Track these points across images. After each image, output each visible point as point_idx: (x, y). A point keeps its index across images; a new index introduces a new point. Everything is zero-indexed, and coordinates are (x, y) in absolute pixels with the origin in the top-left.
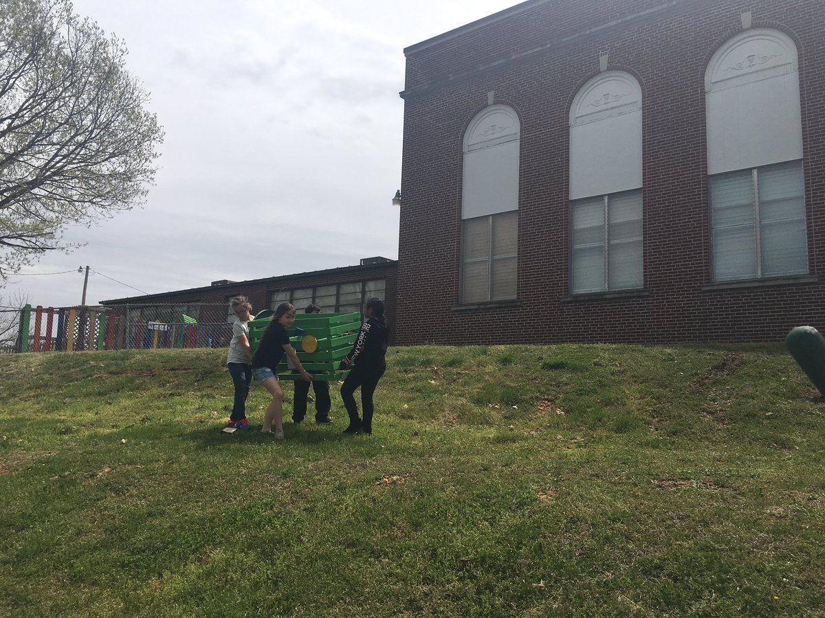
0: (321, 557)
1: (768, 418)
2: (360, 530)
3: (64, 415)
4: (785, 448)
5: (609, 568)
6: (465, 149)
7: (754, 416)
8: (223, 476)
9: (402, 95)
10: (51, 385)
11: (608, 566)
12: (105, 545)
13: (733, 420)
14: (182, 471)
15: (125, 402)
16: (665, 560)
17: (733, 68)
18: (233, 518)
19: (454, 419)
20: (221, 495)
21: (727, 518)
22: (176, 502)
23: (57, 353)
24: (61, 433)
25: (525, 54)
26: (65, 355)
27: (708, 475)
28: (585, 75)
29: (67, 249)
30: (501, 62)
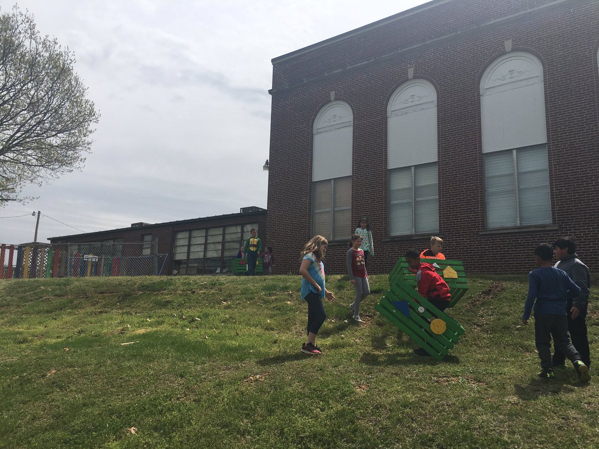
0: (204, 435)
1: (518, 329)
2: (232, 415)
3: (21, 328)
4: (528, 351)
5: (399, 440)
6: (315, 132)
7: (508, 328)
8: (136, 376)
9: (270, 92)
10: (12, 305)
11: (399, 439)
12: (52, 427)
13: (494, 331)
14: (107, 372)
15: (67, 318)
16: (436, 435)
17: (499, 79)
18: (143, 407)
19: (302, 330)
20: (134, 390)
21: (480, 404)
22: (103, 396)
23: (16, 280)
24: (20, 342)
25: (356, 65)
26: (22, 282)
27: (472, 373)
28: (399, 81)
29: (24, 201)
30: (340, 70)
